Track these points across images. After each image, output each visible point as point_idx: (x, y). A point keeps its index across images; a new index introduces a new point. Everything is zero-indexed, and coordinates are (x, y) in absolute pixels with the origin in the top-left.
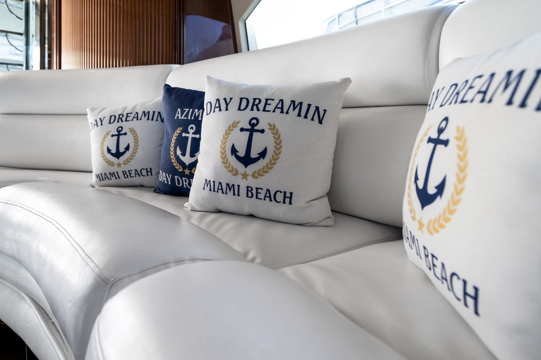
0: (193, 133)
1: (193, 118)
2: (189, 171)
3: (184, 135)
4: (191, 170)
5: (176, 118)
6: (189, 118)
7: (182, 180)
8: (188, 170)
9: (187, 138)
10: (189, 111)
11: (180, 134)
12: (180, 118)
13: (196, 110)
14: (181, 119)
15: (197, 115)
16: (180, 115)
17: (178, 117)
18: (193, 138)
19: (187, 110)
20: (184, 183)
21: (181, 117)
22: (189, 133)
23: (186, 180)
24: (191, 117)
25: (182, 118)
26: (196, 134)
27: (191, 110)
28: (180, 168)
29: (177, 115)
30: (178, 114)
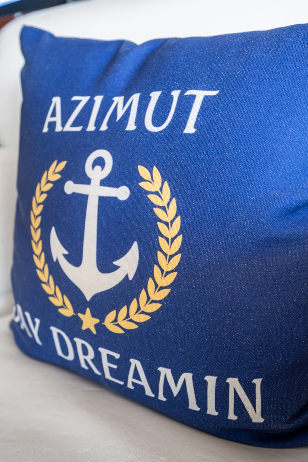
0: (104, 183)
1: (104, 127)
2: (97, 321)
3: (70, 188)
4: (102, 319)
5: (45, 130)
6: (91, 127)
7: (74, 345)
8: (94, 315)
9: (83, 199)
10: (90, 105)
11: (59, 185)
12: (59, 128)
13: (118, 100)
14: (62, 132)
15: (120, 114)
16: (58, 119)
17: (52, 125)
18: (103, 201)
19: (85, 100)
20: (82, 357)
21: (63, 125)
22: (87, 181)
23: (84, 347)
24: (98, 123)
25: (68, 128)
26: (117, 186)
27: (98, 99)
28: (64, 306)
29: (49, 119)
30: (54, 115)
